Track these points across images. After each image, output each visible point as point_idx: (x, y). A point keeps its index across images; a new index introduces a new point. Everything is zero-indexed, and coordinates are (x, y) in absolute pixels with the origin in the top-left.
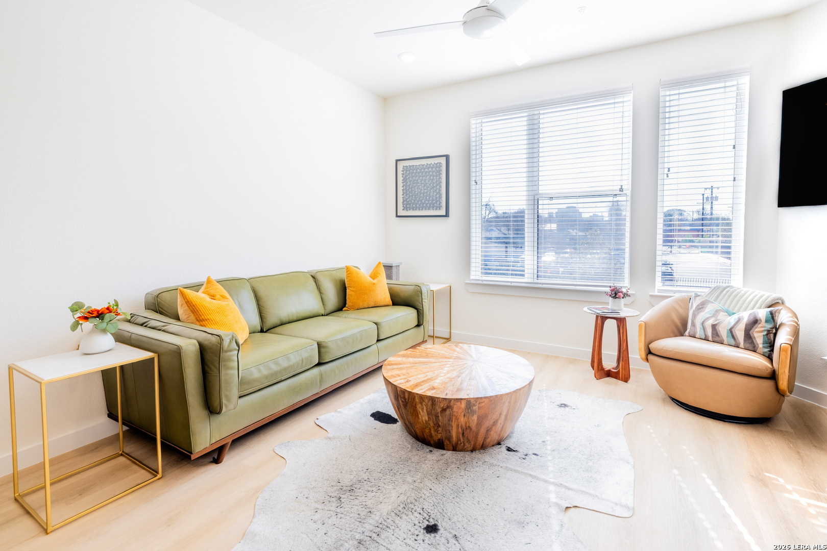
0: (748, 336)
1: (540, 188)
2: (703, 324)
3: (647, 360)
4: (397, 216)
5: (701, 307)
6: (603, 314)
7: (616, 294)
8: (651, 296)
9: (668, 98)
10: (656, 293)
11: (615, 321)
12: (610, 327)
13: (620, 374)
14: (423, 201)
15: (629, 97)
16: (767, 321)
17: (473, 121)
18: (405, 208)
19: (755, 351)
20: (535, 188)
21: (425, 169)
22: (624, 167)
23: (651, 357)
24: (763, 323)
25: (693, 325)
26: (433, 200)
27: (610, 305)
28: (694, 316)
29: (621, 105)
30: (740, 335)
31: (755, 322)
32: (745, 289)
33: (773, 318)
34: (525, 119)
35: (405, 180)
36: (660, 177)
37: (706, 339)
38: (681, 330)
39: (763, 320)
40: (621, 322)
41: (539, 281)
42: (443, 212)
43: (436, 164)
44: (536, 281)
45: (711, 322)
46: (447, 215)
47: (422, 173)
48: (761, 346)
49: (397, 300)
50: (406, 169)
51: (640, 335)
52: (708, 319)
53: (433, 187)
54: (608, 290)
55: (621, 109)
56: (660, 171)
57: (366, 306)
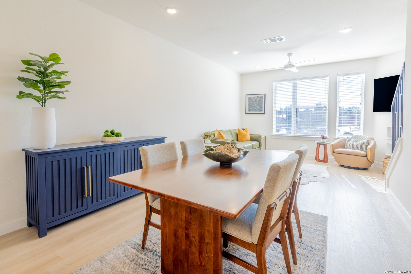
0: (361, 147)
1: (297, 105)
2: (349, 145)
3: (333, 155)
4: (246, 113)
5: (349, 140)
6: (320, 143)
7: (323, 138)
8: (335, 138)
9: (340, 79)
10: (336, 138)
11: (323, 145)
12: (322, 147)
13: (325, 161)
14: (256, 108)
15: (328, 78)
16: (366, 143)
17: (274, 83)
18: (249, 111)
19: (363, 151)
20: (295, 105)
21: (256, 98)
22: (326, 96)
23: (334, 154)
24: (365, 144)
25: (347, 145)
26: (259, 108)
27: (322, 141)
28: (347, 143)
29: (325, 80)
30: (359, 147)
31: (363, 143)
32: (364, 136)
33: (368, 142)
34: (292, 83)
35: (249, 102)
36: (337, 102)
37: (350, 149)
38: (343, 147)
39: (365, 143)
40: (325, 145)
41: (297, 134)
42: (263, 112)
43: (261, 97)
44: (295, 134)
45: (351, 144)
46: (264, 113)
47: (255, 99)
48: (365, 149)
49: (252, 139)
50: (249, 98)
51: (331, 147)
52: (350, 143)
53: (259, 104)
54: (321, 137)
55: (325, 82)
56: (337, 101)
57: (244, 140)
